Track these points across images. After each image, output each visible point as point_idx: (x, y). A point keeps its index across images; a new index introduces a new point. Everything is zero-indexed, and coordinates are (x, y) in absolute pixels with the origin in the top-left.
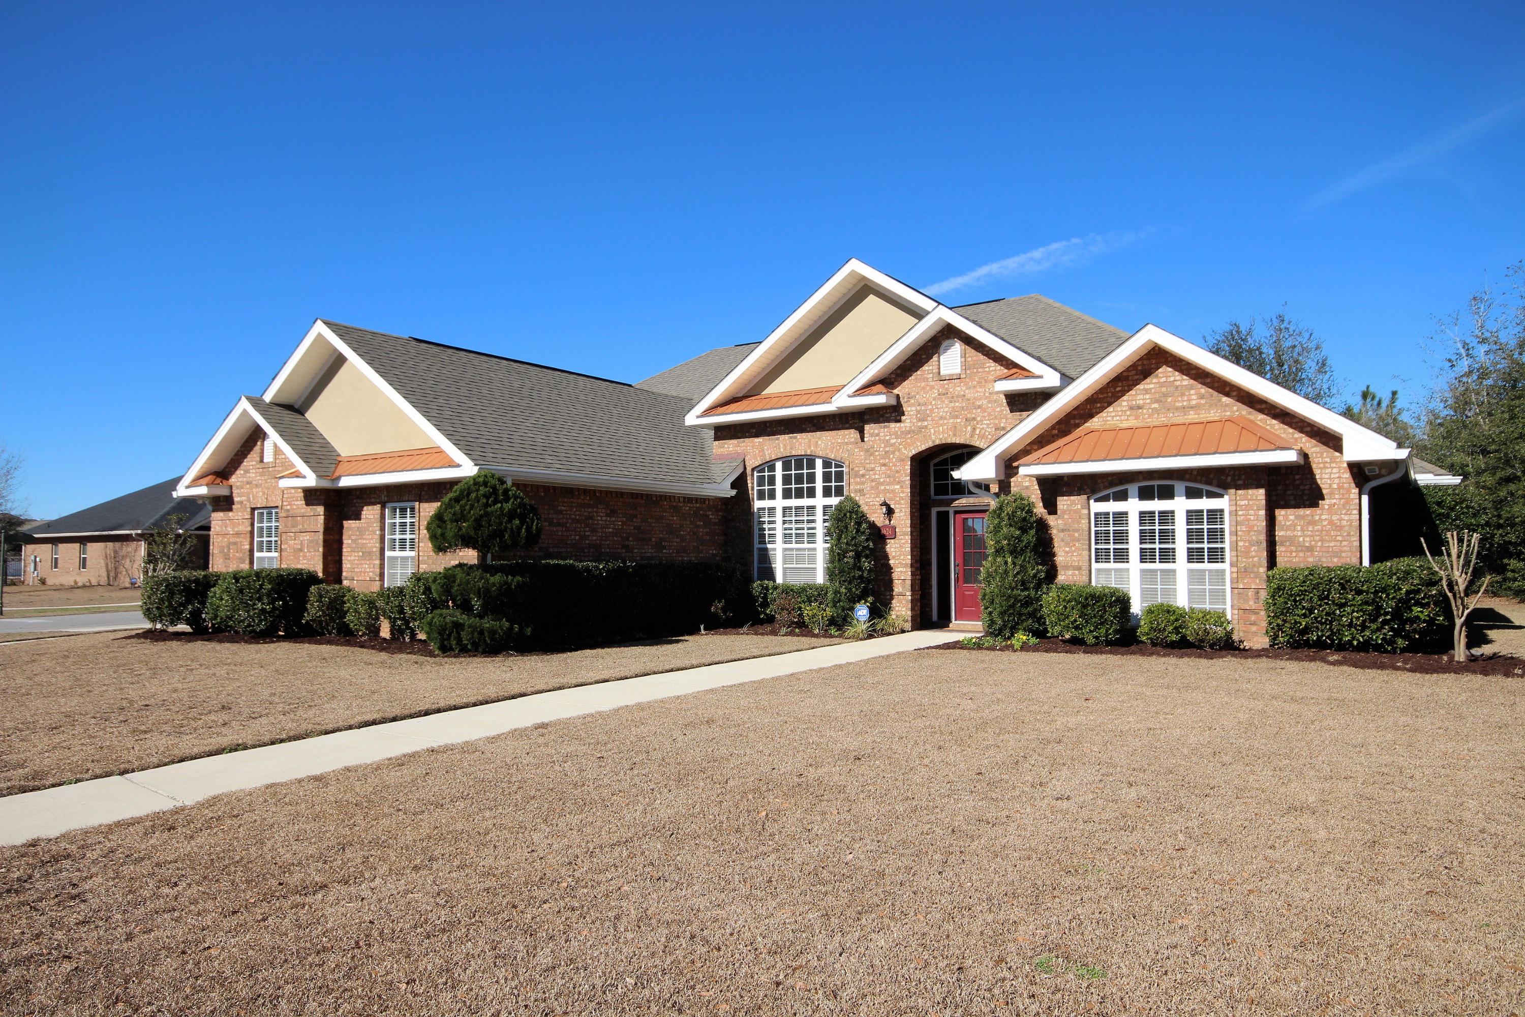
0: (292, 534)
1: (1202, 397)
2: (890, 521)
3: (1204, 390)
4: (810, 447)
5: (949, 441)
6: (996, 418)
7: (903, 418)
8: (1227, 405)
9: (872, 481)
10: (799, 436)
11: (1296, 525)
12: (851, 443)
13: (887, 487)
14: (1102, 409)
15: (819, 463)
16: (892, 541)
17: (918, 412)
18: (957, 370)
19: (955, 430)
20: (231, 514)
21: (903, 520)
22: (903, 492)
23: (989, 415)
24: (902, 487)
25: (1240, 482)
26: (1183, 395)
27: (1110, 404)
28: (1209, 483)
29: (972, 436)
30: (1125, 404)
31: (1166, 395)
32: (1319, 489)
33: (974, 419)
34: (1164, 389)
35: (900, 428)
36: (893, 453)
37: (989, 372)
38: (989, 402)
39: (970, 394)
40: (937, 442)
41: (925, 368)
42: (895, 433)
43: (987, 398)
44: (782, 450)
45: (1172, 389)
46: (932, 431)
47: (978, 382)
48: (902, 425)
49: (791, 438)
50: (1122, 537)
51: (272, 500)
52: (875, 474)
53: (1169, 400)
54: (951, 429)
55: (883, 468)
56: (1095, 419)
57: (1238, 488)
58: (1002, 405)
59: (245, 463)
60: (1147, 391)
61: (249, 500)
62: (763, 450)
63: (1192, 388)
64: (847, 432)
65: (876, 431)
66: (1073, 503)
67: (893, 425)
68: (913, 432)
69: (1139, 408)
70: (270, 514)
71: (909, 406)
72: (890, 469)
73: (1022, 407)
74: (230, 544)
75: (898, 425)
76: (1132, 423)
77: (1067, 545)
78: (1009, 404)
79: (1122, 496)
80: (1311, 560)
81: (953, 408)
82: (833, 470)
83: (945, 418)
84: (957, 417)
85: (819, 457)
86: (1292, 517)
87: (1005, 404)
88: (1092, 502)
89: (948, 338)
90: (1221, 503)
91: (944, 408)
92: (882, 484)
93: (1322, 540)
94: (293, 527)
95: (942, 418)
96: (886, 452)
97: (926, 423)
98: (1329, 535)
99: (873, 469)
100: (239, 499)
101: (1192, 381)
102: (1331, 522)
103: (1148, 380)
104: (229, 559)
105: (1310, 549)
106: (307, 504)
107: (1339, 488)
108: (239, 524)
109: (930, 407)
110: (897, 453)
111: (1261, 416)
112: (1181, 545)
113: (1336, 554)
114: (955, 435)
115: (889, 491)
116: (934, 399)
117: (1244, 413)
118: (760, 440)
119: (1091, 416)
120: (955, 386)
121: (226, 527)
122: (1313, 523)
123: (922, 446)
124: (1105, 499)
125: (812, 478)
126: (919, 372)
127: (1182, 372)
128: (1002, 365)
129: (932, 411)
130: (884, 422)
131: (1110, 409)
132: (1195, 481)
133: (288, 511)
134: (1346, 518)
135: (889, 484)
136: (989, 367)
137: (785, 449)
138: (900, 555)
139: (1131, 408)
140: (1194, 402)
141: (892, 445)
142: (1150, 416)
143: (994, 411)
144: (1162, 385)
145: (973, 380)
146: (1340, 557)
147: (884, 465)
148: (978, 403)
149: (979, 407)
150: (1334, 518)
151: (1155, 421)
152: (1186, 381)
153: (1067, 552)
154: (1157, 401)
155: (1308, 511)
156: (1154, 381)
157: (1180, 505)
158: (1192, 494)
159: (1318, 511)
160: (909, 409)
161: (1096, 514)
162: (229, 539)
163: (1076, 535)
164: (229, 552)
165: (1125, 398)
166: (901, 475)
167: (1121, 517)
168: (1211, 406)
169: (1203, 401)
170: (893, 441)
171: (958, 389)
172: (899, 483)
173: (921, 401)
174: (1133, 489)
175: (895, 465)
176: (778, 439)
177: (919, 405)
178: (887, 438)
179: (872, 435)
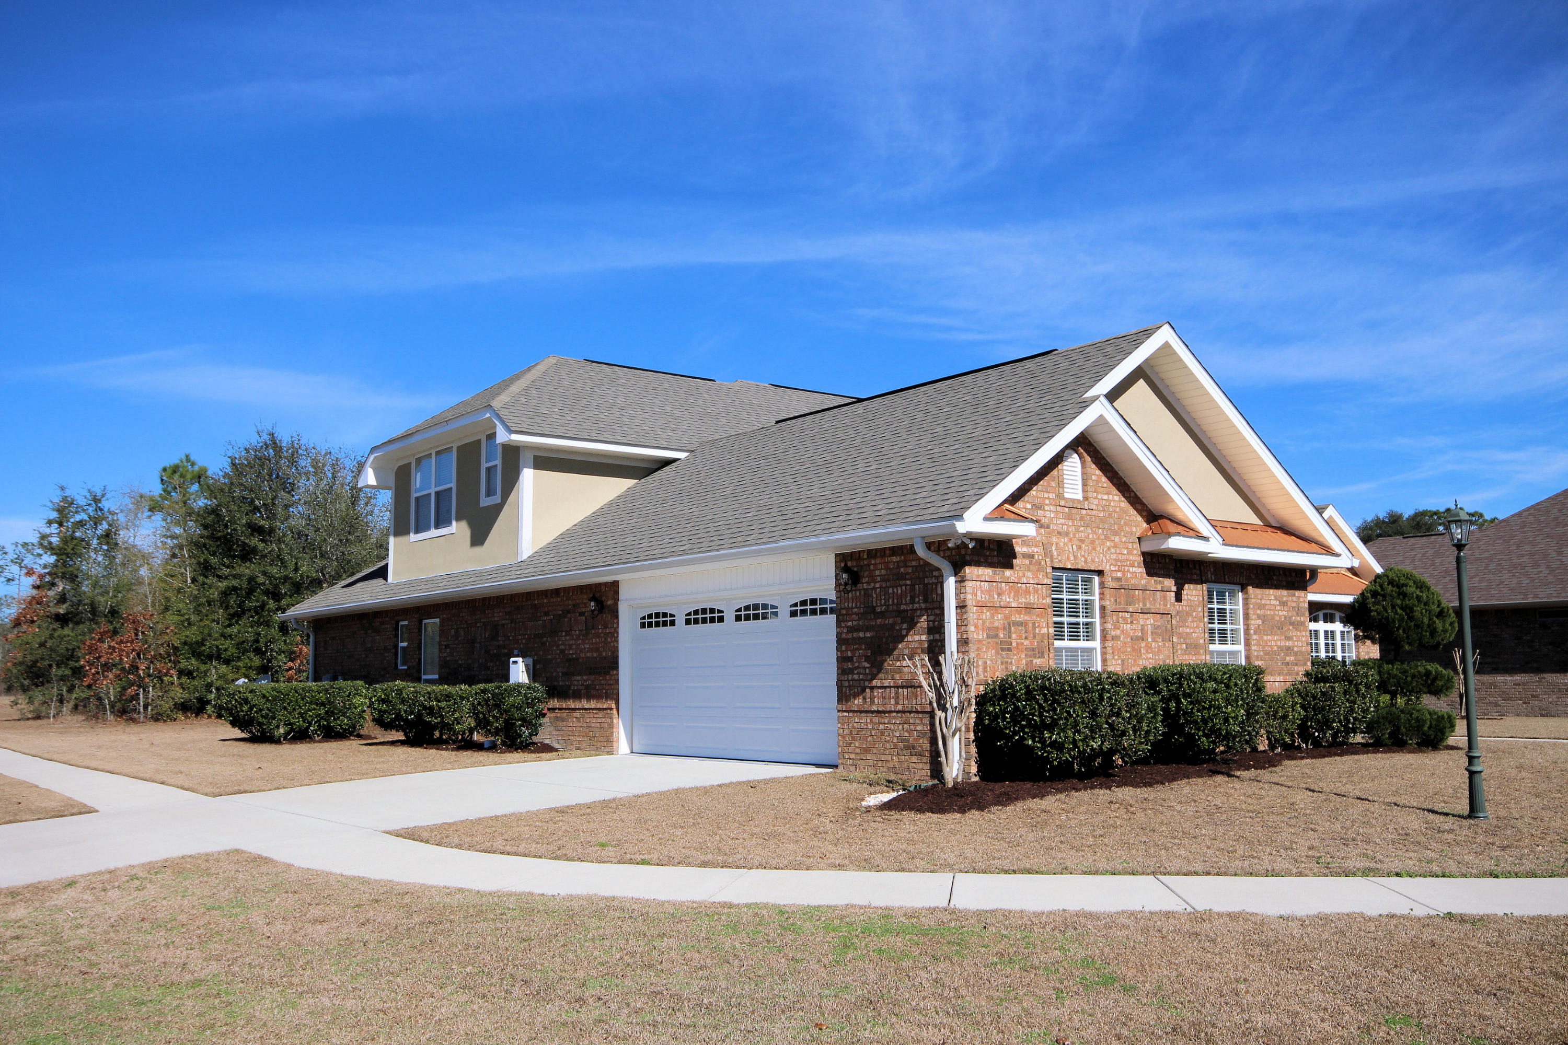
0: (1127, 615)
20: (1008, 573)
51: (1093, 561)
59: (1034, 493)
61: (1048, 553)
70: (1087, 581)
74: (1009, 627)
94: (1129, 603)
100: (1025, 549)
104: (1009, 650)
106: (1149, 574)
108: (1027, 592)
121: (999, 595)
133: (1119, 579)
162: (1007, 617)
164: (1010, 637)
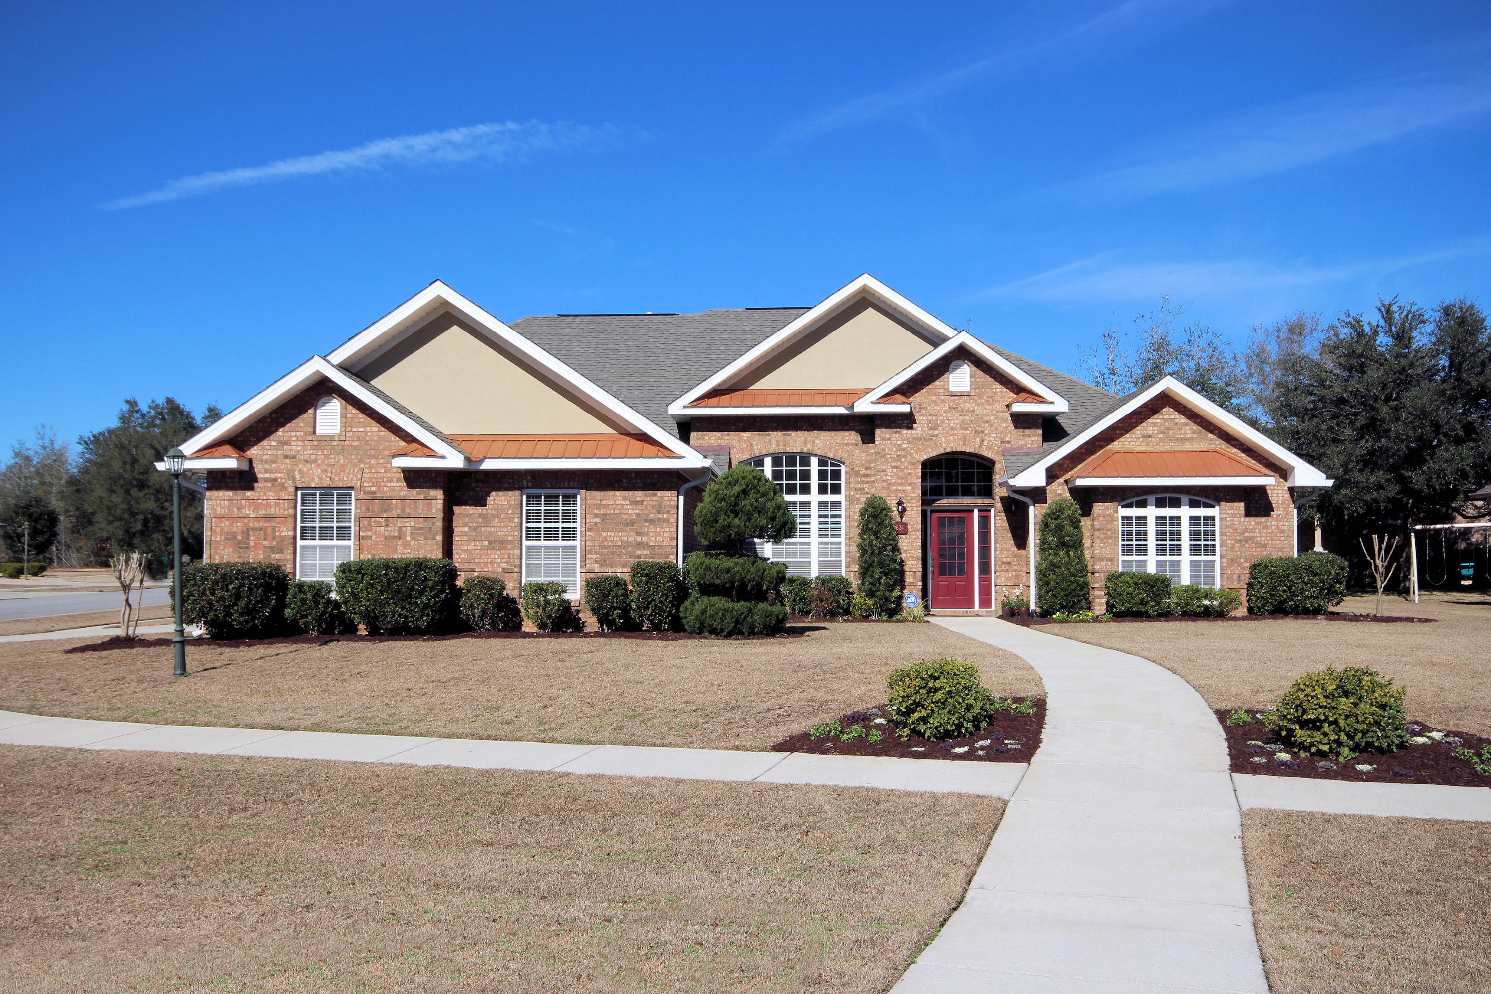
0: (381, 520)
1: (1194, 433)
2: (901, 518)
3: (1195, 427)
4: (806, 444)
5: (959, 449)
6: (1001, 433)
7: (915, 426)
8: (1211, 440)
9: (884, 481)
10: (793, 434)
11: (1255, 529)
12: (852, 444)
13: (899, 488)
14: (1121, 435)
15: (814, 461)
16: (904, 536)
17: (930, 422)
18: (966, 388)
19: (965, 441)
20: (249, 493)
21: (914, 516)
22: (914, 492)
23: (996, 429)
24: (913, 488)
25: (1228, 497)
26: (1181, 429)
27: (1127, 432)
28: (1207, 497)
29: (980, 447)
30: (1138, 432)
31: (1168, 429)
32: (1271, 504)
33: (982, 432)
34: (1167, 424)
35: (911, 435)
36: (904, 456)
37: (996, 393)
38: (996, 418)
39: (978, 410)
40: (949, 450)
41: (937, 383)
42: (907, 439)
43: (993, 415)
44: (774, 446)
45: (1173, 425)
46: (943, 439)
47: (986, 401)
48: (914, 432)
49: (784, 435)
50: (1142, 535)
51: (335, 480)
52: (886, 475)
53: (1171, 432)
54: (960, 440)
55: (895, 470)
56: (1116, 443)
57: (1227, 502)
58: (1007, 422)
59: (278, 434)
60: (1155, 425)
61: (289, 478)
62: (751, 445)
63: (1187, 425)
64: (846, 433)
65: (888, 436)
66: (1107, 508)
67: (904, 431)
68: (925, 439)
69: (1149, 436)
70: (343, 495)
71: (921, 415)
72: (902, 471)
73: (1025, 425)
74: (248, 529)
75: (910, 431)
76: (1144, 448)
77: (1102, 541)
78: (1013, 421)
79: (1142, 504)
80: (1265, 553)
81: (963, 421)
82: (829, 468)
83: (955, 429)
84: (966, 429)
85: (815, 455)
86: (1253, 523)
87: (1010, 421)
88: (1120, 508)
89: (959, 359)
90: (1214, 512)
91: (954, 421)
92: (894, 484)
93: (1272, 540)
94: (384, 511)
95: (952, 429)
96: (898, 456)
97: (937, 432)
98: (1276, 536)
99: (884, 471)
100: (268, 476)
101: (1187, 420)
102: (1278, 527)
103: (1156, 416)
104: (247, 548)
105: (1265, 546)
106: (411, 487)
107: (1283, 503)
108: (268, 506)
109: (941, 418)
110: (909, 457)
111: (1234, 450)
112: (1186, 542)
113: (1280, 550)
114: (964, 444)
115: (900, 491)
116: (945, 412)
117: (1223, 447)
118: (749, 434)
119: (1113, 441)
120: (965, 401)
121: (239, 509)
122: (1266, 527)
123: (932, 452)
124: (1130, 506)
125: (806, 475)
126: (930, 386)
127: (1180, 412)
128: (1007, 388)
129: (943, 422)
130: (895, 428)
131: (1127, 436)
132: (1198, 495)
133: (373, 492)
134: (1287, 524)
135: (900, 484)
136: (996, 388)
137: (777, 445)
138: (912, 549)
139: (1143, 436)
140: (1189, 436)
141: (904, 450)
142: (1157, 444)
143: (1000, 426)
144: (1166, 421)
145: (981, 398)
146: (1283, 552)
147: (896, 467)
148: (986, 419)
149: (987, 422)
150: (1280, 524)
151: (1162, 447)
152: (1183, 420)
153: (1102, 547)
154: (1162, 433)
155: (1263, 519)
156: (1160, 417)
157: (1185, 512)
158: (1194, 504)
159: (1270, 519)
160: (921, 418)
161: (1123, 517)
162: (246, 524)
163: (1109, 533)
164: (248, 539)
165: (1138, 428)
166: (913, 477)
167: (1142, 520)
168: (1200, 439)
169: (1195, 436)
170: (905, 446)
171: (968, 405)
172: (910, 484)
173: (933, 412)
174: (1151, 499)
175: (906, 468)
176: (769, 435)
177: (931, 415)
178: (899, 443)
179: (883, 439)
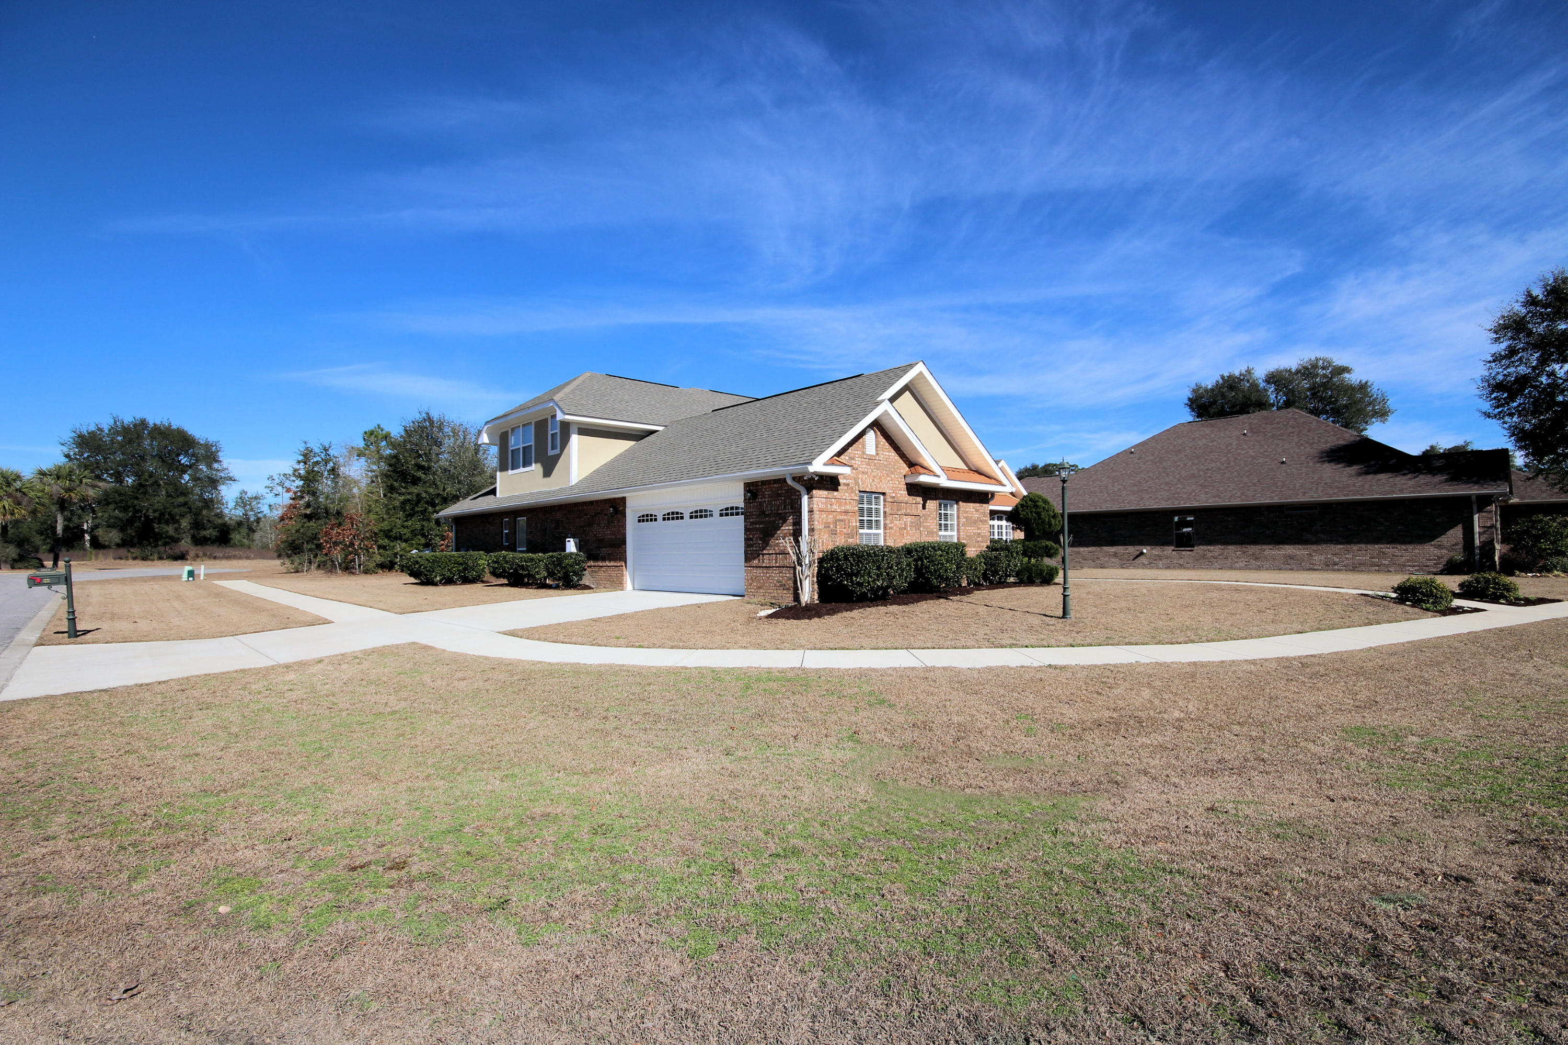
0: (898, 516)
20: (836, 493)
51: (880, 488)
59: (850, 451)
61: (857, 483)
70: (877, 498)
74: (836, 522)
94: (898, 510)
100: (845, 481)
104: (836, 534)
106: (909, 495)
121: (831, 505)
133: (893, 497)
162: (835, 517)
164: (836, 528)
